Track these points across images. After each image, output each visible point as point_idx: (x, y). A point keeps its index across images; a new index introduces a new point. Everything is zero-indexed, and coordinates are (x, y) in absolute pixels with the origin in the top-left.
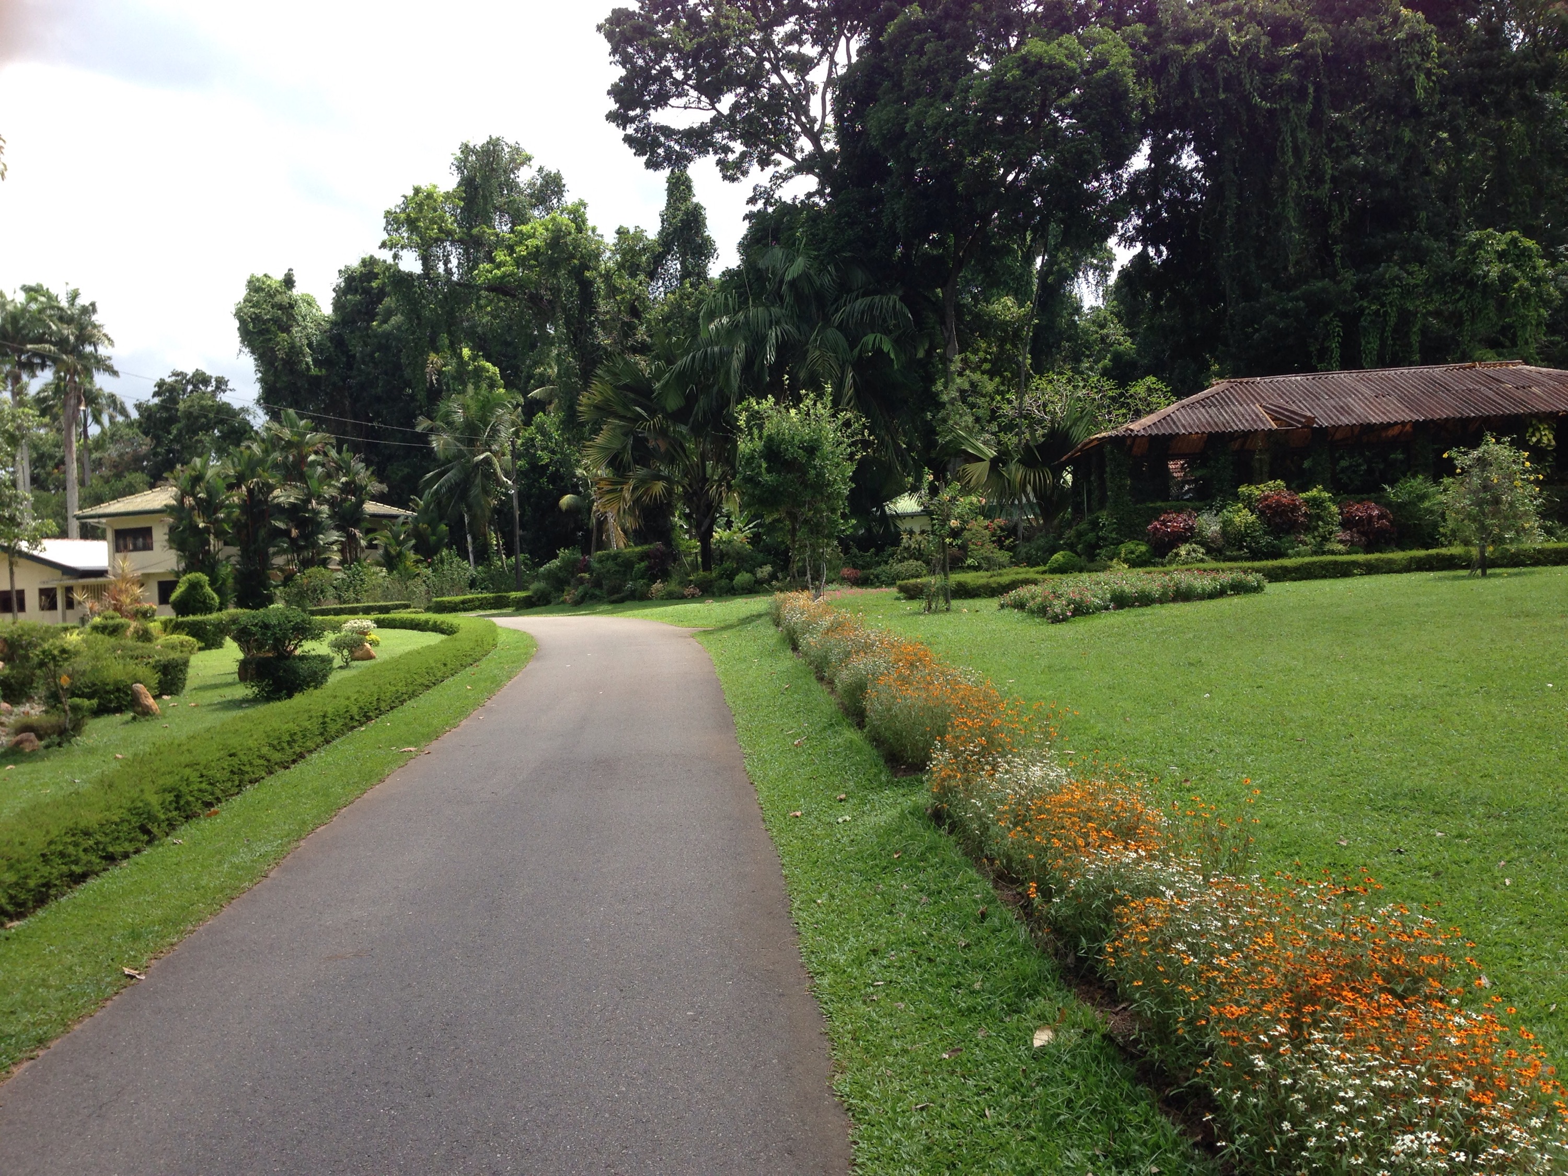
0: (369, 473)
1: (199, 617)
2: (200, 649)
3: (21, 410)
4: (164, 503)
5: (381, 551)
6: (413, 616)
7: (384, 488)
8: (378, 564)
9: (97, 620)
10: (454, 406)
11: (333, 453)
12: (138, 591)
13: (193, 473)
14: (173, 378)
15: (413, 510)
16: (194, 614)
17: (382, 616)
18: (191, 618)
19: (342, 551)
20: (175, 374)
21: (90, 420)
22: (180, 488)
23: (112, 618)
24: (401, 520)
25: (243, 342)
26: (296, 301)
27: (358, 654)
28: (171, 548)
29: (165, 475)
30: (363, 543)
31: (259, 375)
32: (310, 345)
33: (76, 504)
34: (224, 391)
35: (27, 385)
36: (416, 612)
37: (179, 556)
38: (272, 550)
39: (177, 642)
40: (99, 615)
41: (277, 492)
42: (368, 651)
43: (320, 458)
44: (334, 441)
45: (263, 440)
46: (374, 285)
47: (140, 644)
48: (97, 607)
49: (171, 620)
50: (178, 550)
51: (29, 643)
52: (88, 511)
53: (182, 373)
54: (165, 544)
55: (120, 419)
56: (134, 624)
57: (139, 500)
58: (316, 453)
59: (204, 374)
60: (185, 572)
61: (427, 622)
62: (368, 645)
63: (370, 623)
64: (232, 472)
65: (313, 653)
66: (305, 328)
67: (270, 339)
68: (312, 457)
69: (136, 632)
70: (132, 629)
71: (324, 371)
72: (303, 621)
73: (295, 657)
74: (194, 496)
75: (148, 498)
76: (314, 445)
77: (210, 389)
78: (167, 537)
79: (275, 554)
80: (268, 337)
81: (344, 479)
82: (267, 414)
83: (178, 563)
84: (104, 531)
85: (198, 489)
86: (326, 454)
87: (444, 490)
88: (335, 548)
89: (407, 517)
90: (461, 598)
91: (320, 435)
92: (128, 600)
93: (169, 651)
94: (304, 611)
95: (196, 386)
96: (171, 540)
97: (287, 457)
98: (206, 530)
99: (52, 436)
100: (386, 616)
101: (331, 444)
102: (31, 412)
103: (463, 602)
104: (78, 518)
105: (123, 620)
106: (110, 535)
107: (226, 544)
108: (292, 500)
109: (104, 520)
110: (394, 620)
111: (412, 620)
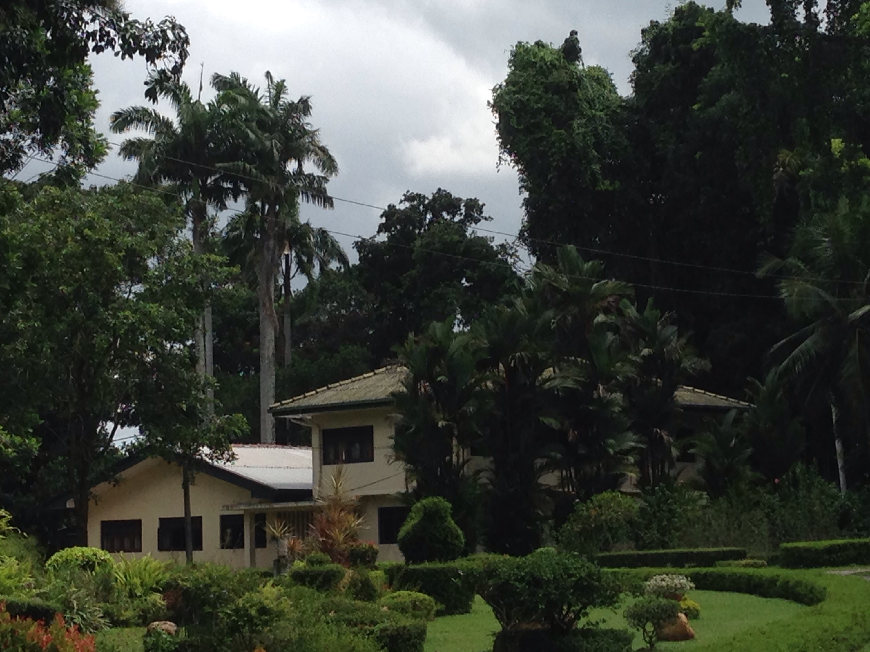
0: (683, 341)
1: (437, 565)
2: (439, 614)
3: (205, 257)
4: (391, 390)
5: (700, 464)
6: (750, 571)
7: (706, 364)
8: (696, 486)
9: (299, 565)
10: (816, 231)
11: (632, 311)
12: (355, 523)
13: (431, 345)
14: (407, 204)
15: (751, 401)
16: (430, 560)
17: (704, 570)
18: (427, 565)
19: (640, 465)
20: (409, 198)
21: (294, 267)
22: (412, 368)
23: (321, 563)
24: (733, 414)
25: (503, 145)
26: (580, 79)
27: (667, 630)
28: (397, 459)
29: (394, 349)
30: (675, 452)
31: (526, 195)
32: (598, 146)
33: (272, 392)
34: (477, 221)
35: (213, 220)
36: (754, 565)
37: (407, 471)
38: (539, 462)
39: (408, 600)
40: (302, 558)
41: (548, 372)
42: (683, 626)
43: (612, 319)
44: (631, 292)
45: (529, 293)
46: (695, 46)
47: (359, 603)
48: (300, 546)
49: (399, 568)
50: (407, 461)
51: (219, 597)
52: (288, 403)
53: (419, 195)
54: (390, 452)
55: (334, 265)
56: (349, 573)
57: (356, 385)
58: (606, 311)
59: (449, 195)
60: (418, 495)
61: (773, 581)
62: (682, 616)
63: (684, 581)
64: (485, 343)
65: (602, 626)
66: (592, 119)
67: (542, 139)
68: (600, 318)
69: (353, 584)
70: (346, 580)
71: (617, 184)
72: (590, 575)
73: (577, 632)
74: (431, 379)
75: (369, 382)
76: (603, 298)
77: (457, 219)
78: (392, 442)
79: (544, 469)
80: (538, 135)
81: (646, 351)
82: (534, 253)
83: (407, 480)
84: (309, 431)
85: (438, 369)
86: (620, 313)
87: (798, 367)
88: (631, 459)
89: (741, 411)
90: (825, 543)
91: (611, 283)
92: (342, 538)
93: (398, 615)
94: (591, 559)
95: (437, 215)
96: (396, 447)
97: (564, 318)
98: (448, 431)
99: (244, 292)
100: (711, 569)
101: (628, 297)
102: (219, 259)
103: (830, 550)
104: (275, 412)
105: (334, 566)
106: (316, 439)
107: (474, 452)
108: (569, 384)
109: (308, 416)
110: (721, 577)
111: (750, 578)
